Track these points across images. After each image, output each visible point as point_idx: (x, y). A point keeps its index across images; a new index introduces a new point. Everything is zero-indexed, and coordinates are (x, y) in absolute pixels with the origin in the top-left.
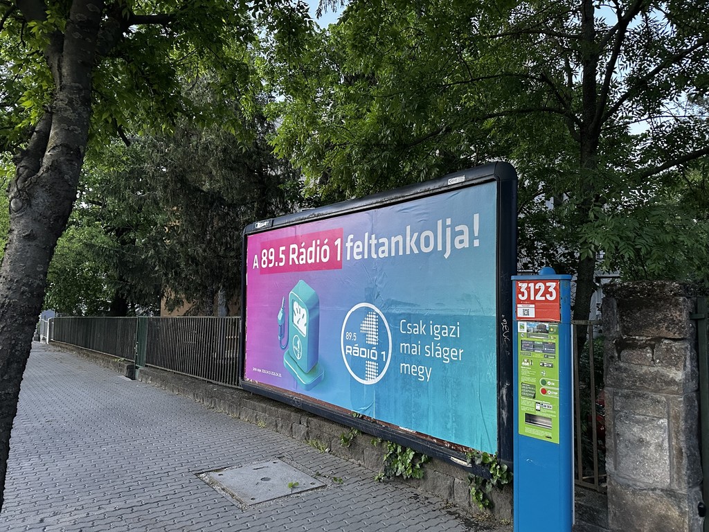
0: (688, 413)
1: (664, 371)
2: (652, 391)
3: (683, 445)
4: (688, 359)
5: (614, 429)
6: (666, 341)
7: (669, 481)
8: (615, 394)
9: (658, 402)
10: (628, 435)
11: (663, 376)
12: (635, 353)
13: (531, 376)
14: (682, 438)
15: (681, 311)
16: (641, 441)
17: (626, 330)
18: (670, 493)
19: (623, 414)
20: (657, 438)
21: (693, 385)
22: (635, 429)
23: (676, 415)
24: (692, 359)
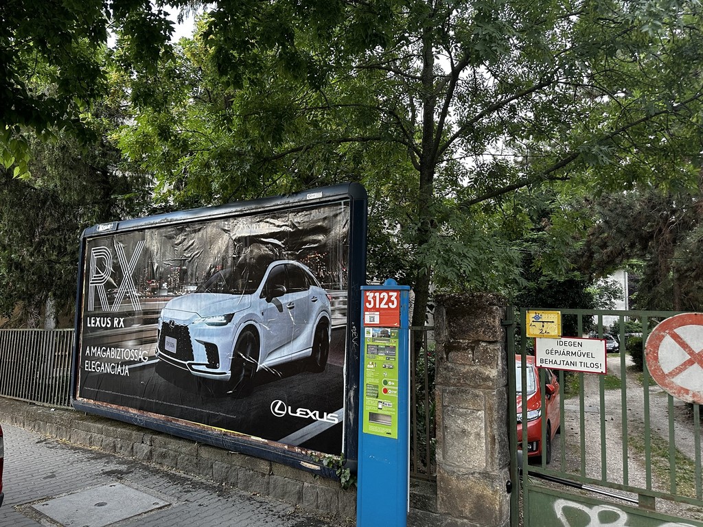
0: (500, 404)
1: (481, 369)
2: (473, 387)
3: (496, 432)
4: (500, 358)
5: (443, 423)
6: (484, 344)
7: (485, 464)
8: (444, 391)
9: (477, 396)
10: (454, 427)
11: (480, 373)
12: (460, 354)
13: (375, 377)
14: (495, 427)
15: (494, 317)
16: (464, 431)
17: (452, 335)
18: (485, 475)
19: (450, 408)
20: (476, 428)
21: (503, 381)
22: (459, 422)
23: (490, 407)
24: (502, 358)
